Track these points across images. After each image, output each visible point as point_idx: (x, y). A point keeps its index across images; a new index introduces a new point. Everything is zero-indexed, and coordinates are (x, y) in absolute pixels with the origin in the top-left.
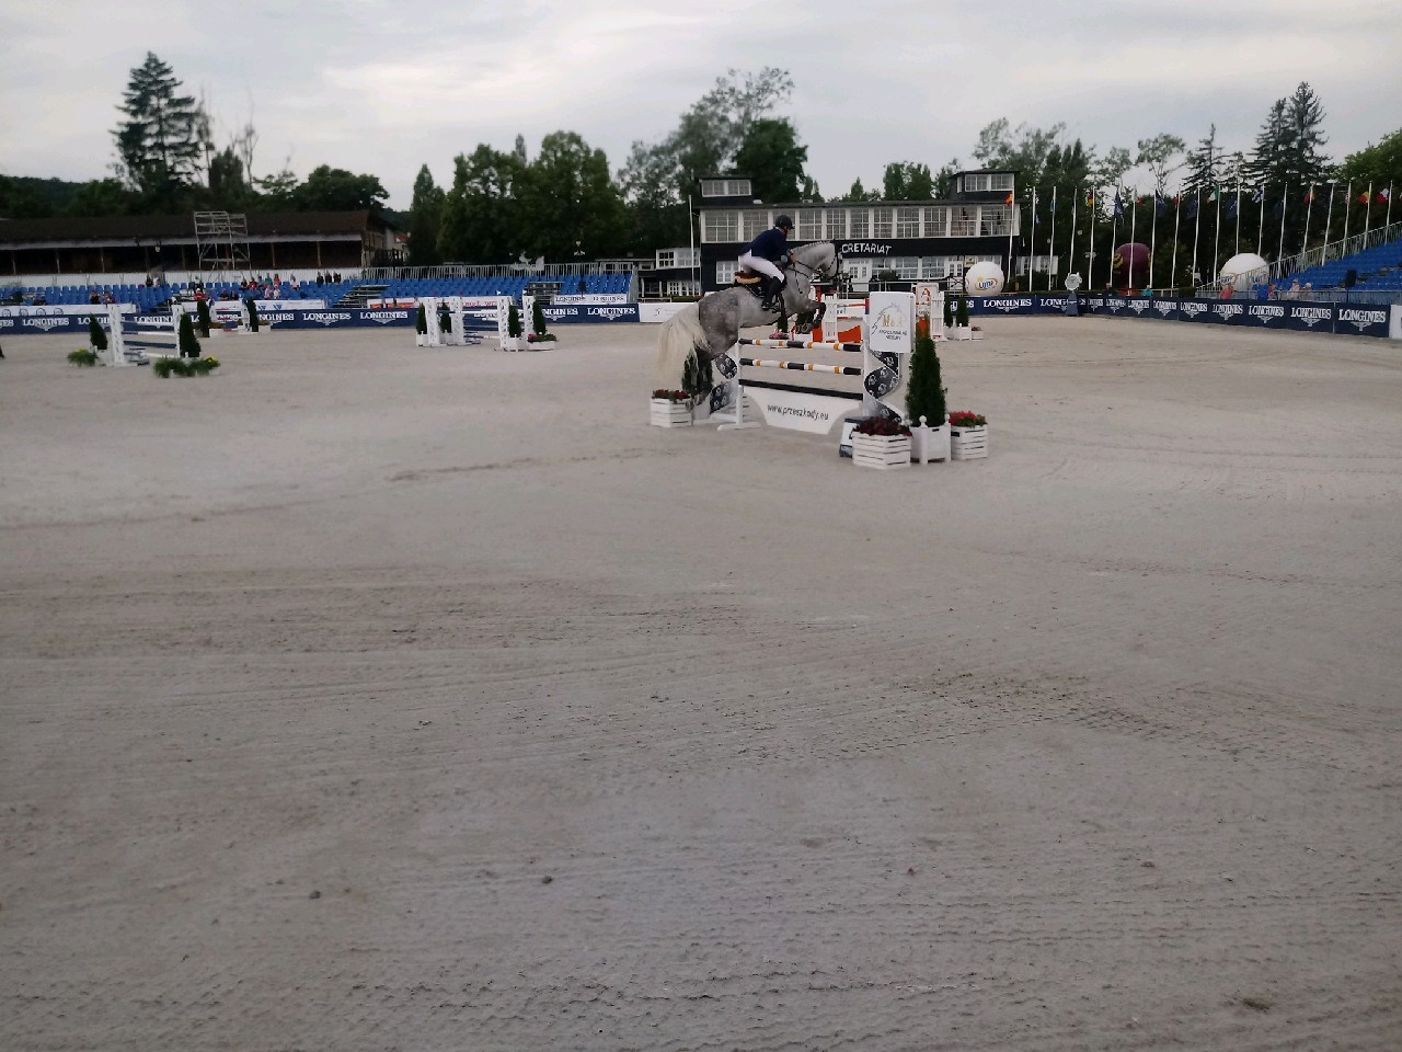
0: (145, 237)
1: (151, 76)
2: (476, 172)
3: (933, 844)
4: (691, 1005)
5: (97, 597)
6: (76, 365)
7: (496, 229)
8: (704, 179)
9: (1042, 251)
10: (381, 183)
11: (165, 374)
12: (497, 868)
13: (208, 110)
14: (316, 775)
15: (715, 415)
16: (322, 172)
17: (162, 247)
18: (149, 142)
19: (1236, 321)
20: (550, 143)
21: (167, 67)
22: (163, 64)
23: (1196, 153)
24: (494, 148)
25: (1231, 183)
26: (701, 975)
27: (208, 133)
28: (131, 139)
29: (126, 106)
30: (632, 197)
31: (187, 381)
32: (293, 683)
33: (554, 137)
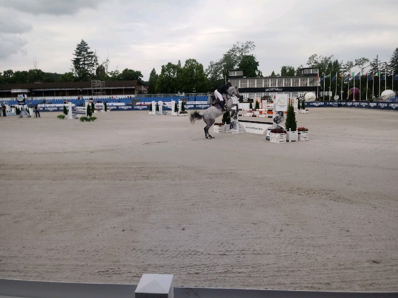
0: (78, 87)
1: (82, 46)
2: (167, 70)
3: (288, 225)
4: (221, 256)
5: (66, 168)
6: (59, 119)
7: (172, 85)
8: (230, 71)
9: (327, 90)
10: (141, 73)
11: (83, 121)
12: (170, 226)
13: (97, 55)
14: (123, 206)
15: (231, 130)
16: (126, 70)
17: (82, 90)
18: (81, 63)
19: (385, 108)
20: (187, 62)
21: (86, 44)
22: (86, 43)
23: (372, 62)
24: (172, 63)
25: (383, 71)
26: (224, 250)
27: (97, 60)
28: (76, 62)
29: (75, 54)
30: (209, 76)
31: (88, 122)
32: (117, 187)
33: (189, 60)
